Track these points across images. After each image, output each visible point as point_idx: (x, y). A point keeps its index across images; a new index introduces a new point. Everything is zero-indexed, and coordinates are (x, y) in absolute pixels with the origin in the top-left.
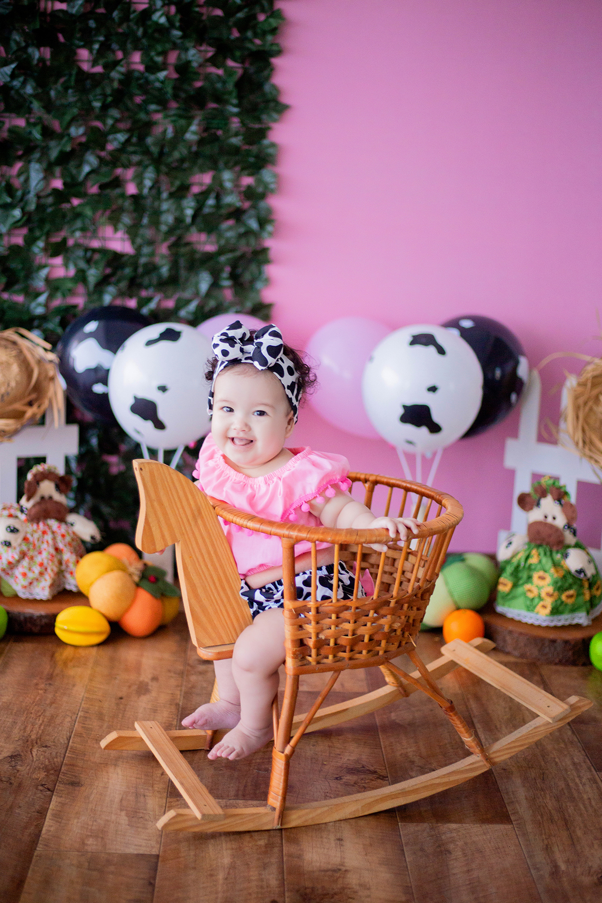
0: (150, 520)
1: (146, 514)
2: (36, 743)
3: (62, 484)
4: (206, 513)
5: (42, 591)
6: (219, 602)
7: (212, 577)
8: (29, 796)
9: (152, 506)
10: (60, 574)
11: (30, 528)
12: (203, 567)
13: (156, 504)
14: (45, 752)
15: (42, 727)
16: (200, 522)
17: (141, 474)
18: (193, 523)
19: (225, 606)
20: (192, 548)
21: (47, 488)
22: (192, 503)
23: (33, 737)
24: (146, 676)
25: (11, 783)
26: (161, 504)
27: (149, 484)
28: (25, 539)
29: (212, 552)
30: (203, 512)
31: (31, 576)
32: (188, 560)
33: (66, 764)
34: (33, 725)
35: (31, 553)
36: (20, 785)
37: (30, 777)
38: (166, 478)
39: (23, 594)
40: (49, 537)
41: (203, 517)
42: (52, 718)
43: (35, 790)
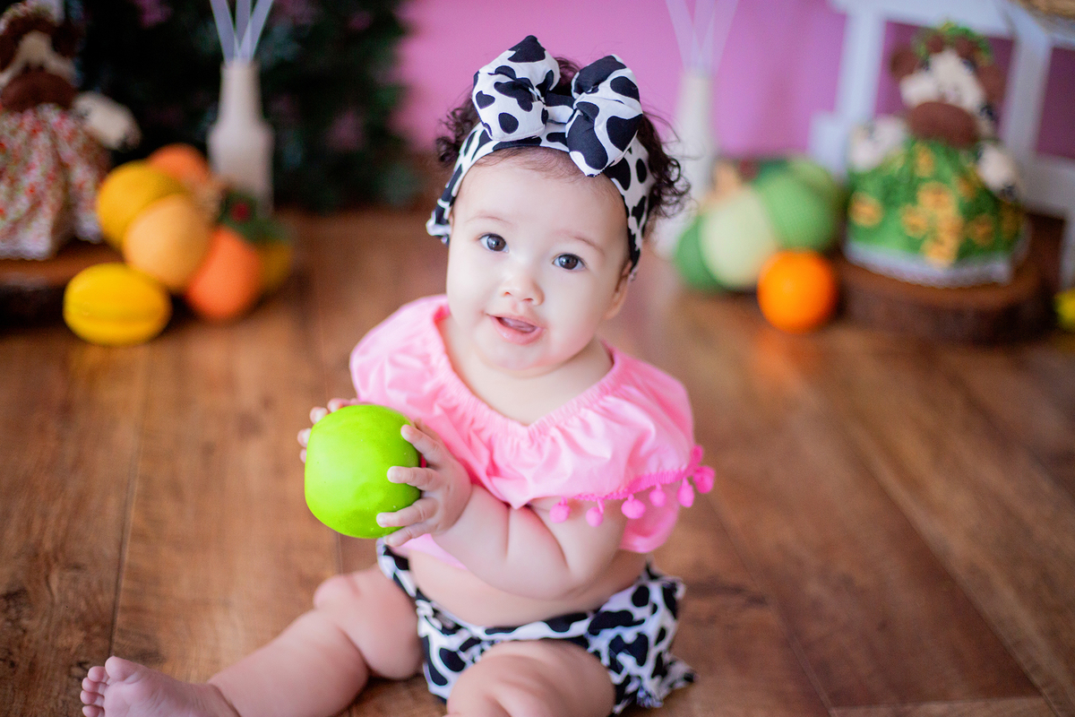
2: (56, 559)
3: (61, 38)
5: (37, 240)
8: (55, 694)
10: (68, 210)
14: (75, 580)
15: (64, 522)
21: (36, 47)
23: (48, 545)
24: (248, 397)
25: (13, 664)
31: (12, 214)
33: (124, 610)
34: (44, 516)
35: (12, 169)
36: (33, 668)
37: (53, 646)
42: (81, 501)
43: (65, 677)
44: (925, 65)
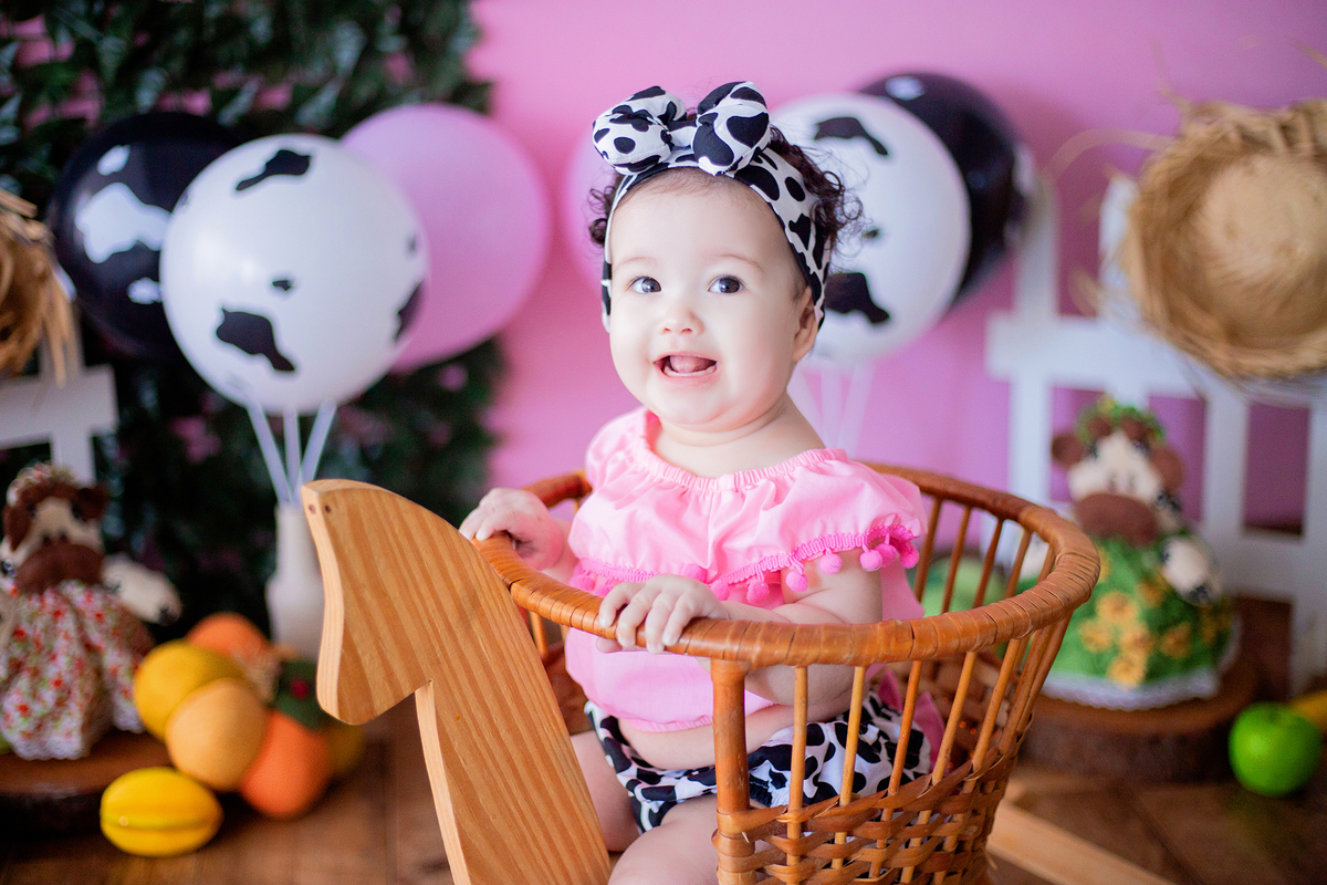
0: (356, 637)
1: (346, 625)
4: (491, 603)
6: (529, 816)
7: (510, 760)
9: (360, 601)
11: (27, 606)
12: (488, 737)
13: (368, 595)
16: (476, 627)
17: (328, 523)
18: (459, 633)
19: (542, 825)
20: (462, 695)
22: (457, 582)
26: (380, 593)
27: (349, 546)
28: (18, 634)
29: (508, 700)
30: (482, 601)
32: (451, 728)
35: (32, 662)
38: (390, 524)
39: (25, 750)
40: (68, 624)
41: (483, 615)
44: (1092, 451)
